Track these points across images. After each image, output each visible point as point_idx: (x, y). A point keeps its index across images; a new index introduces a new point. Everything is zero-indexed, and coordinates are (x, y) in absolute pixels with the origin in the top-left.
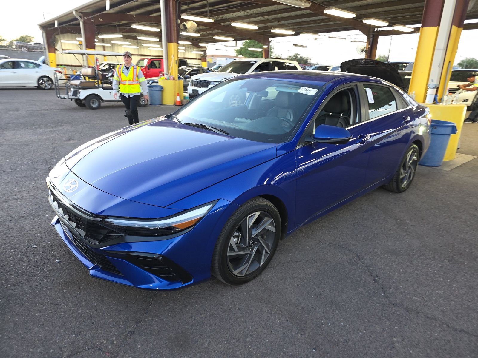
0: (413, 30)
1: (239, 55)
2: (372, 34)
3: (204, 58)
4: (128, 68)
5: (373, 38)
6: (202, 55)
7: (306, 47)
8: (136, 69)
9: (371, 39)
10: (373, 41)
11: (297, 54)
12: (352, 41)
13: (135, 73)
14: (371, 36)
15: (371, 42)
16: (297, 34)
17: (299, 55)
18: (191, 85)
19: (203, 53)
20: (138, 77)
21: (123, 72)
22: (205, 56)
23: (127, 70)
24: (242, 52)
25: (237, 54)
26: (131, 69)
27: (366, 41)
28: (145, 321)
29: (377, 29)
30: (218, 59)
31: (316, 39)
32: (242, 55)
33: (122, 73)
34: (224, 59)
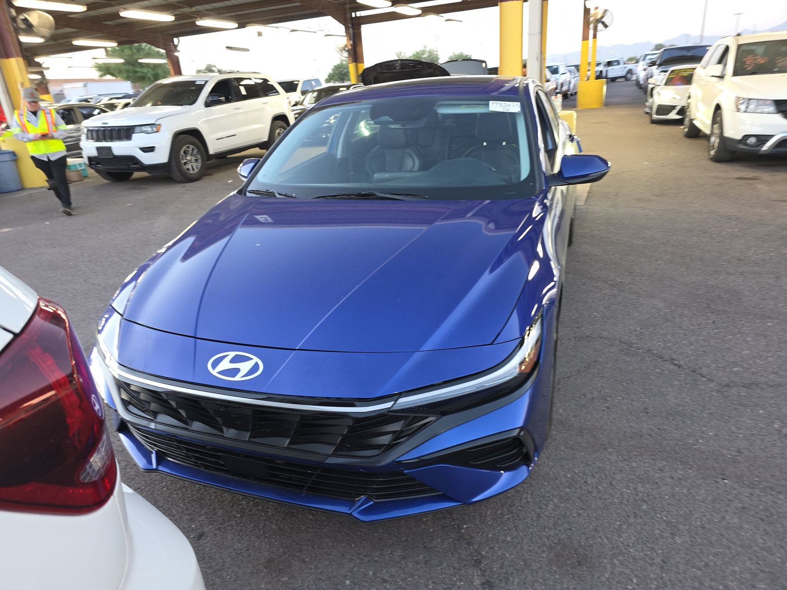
0: (420, 12)
1: (104, 75)
2: (351, 23)
3: (43, 86)
4: (35, 113)
5: (353, 29)
6: (36, 82)
7: (248, 50)
8: (49, 113)
9: (351, 29)
10: (354, 33)
11: (211, 66)
12: (325, 36)
13: (50, 120)
14: (350, 25)
15: (352, 35)
16: (242, 26)
17: (215, 66)
18: (88, 138)
19: (38, 77)
20: (56, 125)
21: (28, 121)
22: (45, 82)
23: (34, 116)
24: (112, 69)
25: (99, 73)
26: (41, 114)
27: (345, 34)
28: (484, 557)
29: (356, 14)
30: (67, 86)
31: (260, 34)
32: (113, 75)
33: (27, 124)
34: (81, 84)
